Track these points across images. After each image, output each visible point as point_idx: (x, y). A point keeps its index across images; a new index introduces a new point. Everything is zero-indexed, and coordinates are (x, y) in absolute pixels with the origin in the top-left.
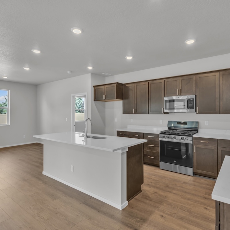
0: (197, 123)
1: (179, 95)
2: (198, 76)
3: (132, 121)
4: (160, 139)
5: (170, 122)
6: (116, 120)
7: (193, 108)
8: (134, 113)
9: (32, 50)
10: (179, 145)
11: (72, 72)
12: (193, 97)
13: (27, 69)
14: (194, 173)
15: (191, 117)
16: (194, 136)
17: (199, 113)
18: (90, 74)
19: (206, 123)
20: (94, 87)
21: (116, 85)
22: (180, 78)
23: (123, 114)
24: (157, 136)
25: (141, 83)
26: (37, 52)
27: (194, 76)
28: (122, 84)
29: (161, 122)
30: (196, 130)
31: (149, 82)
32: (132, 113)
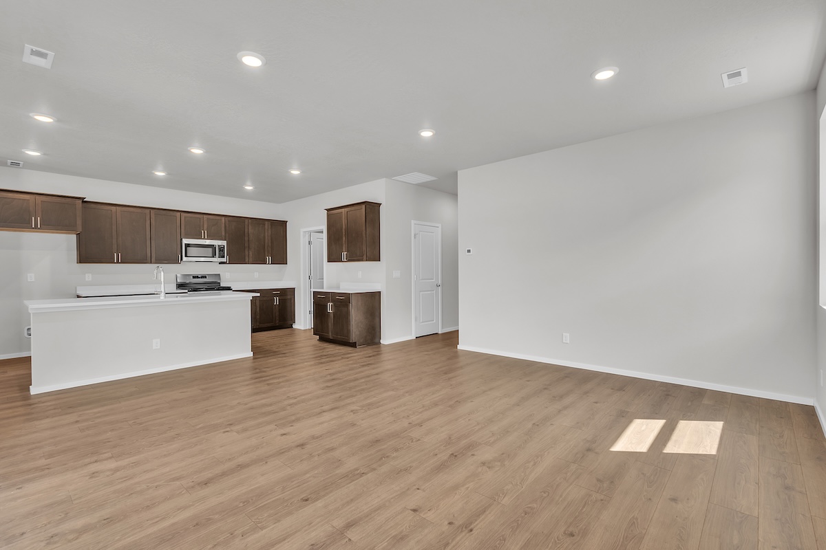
1: (204, 238)
2: (227, 219)
3: (89, 277)
6: (31, 277)
7: (224, 257)
12: (224, 243)
21: (79, 201)
22: (205, 217)
23: (78, 263)
25: (133, 210)
27: (223, 218)
31: (152, 211)
32: (110, 261)
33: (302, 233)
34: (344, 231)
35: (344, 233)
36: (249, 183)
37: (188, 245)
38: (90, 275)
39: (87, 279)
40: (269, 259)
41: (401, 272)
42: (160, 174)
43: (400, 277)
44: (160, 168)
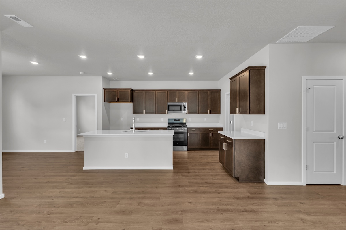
1: (177, 102)
2: (188, 91)
3: (138, 119)
5: (169, 119)
6: (122, 119)
8: (144, 114)
9: (79, 55)
13: (35, 63)
17: (189, 113)
18: (102, 77)
19: (190, 120)
20: (104, 89)
21: (129, 90)
22: (178, 91)
23: (133, 114)
25: (150, 91)
26: (83, 57)
27: (186, 91)
29: (162, 120)
31: (157, 91)
32: (142, 113)
33: (226, 96)
34: (237, 92)
35: (238, 94)
36: (191, 71)
37: (170, 106)
38: (138, 118)
39: (137, 120)
40: (209, 111)
41: (287, 124)
42: (151, 74)
43: (286, 128)
44: (151, 71)
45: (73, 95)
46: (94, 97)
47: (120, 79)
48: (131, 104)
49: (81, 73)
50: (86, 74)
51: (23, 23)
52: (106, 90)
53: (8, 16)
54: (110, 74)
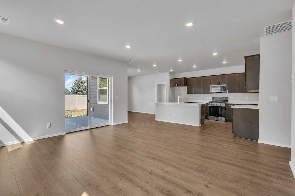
0: (227, 98)
1: (218, 84)
2: (228, 75)
3: (191, 97)
4: (209, 105)
5: (213, 98)
7: (226, 91)
8: (194, 93)
9: (153, 65)
10: (217, 107)
11: (159, 72)
12: (226, 85)
13: (139, 71)
14: (226, 120)
15: (225, 95)
16: (226, 103)
17: (229, 93)
18: (168, 72)
19: (232, 98)
20: (170, 79)
21: (184, 79)
22: (219, 76)
24: (208, 104)
25: (198, 78)
27: (226, 75)
28: (187, 78)
29: (208, 98)
30: (227, 101)
31: (203, 77)
32: (192, 93)
36: (225, 61)
37: (212, 87)
41: (278, 97)
42: (195, 67)
43: (277, 100)
44: (195, 65)
45: (156, 84)
46: (165, 84)
47: (180, 72)
48: (186, 87)
49: (158, 72)
50: (160, 72)
51: (132, 60)
52: (171, 80)
53: (128, 59)
54: (171, 70)
